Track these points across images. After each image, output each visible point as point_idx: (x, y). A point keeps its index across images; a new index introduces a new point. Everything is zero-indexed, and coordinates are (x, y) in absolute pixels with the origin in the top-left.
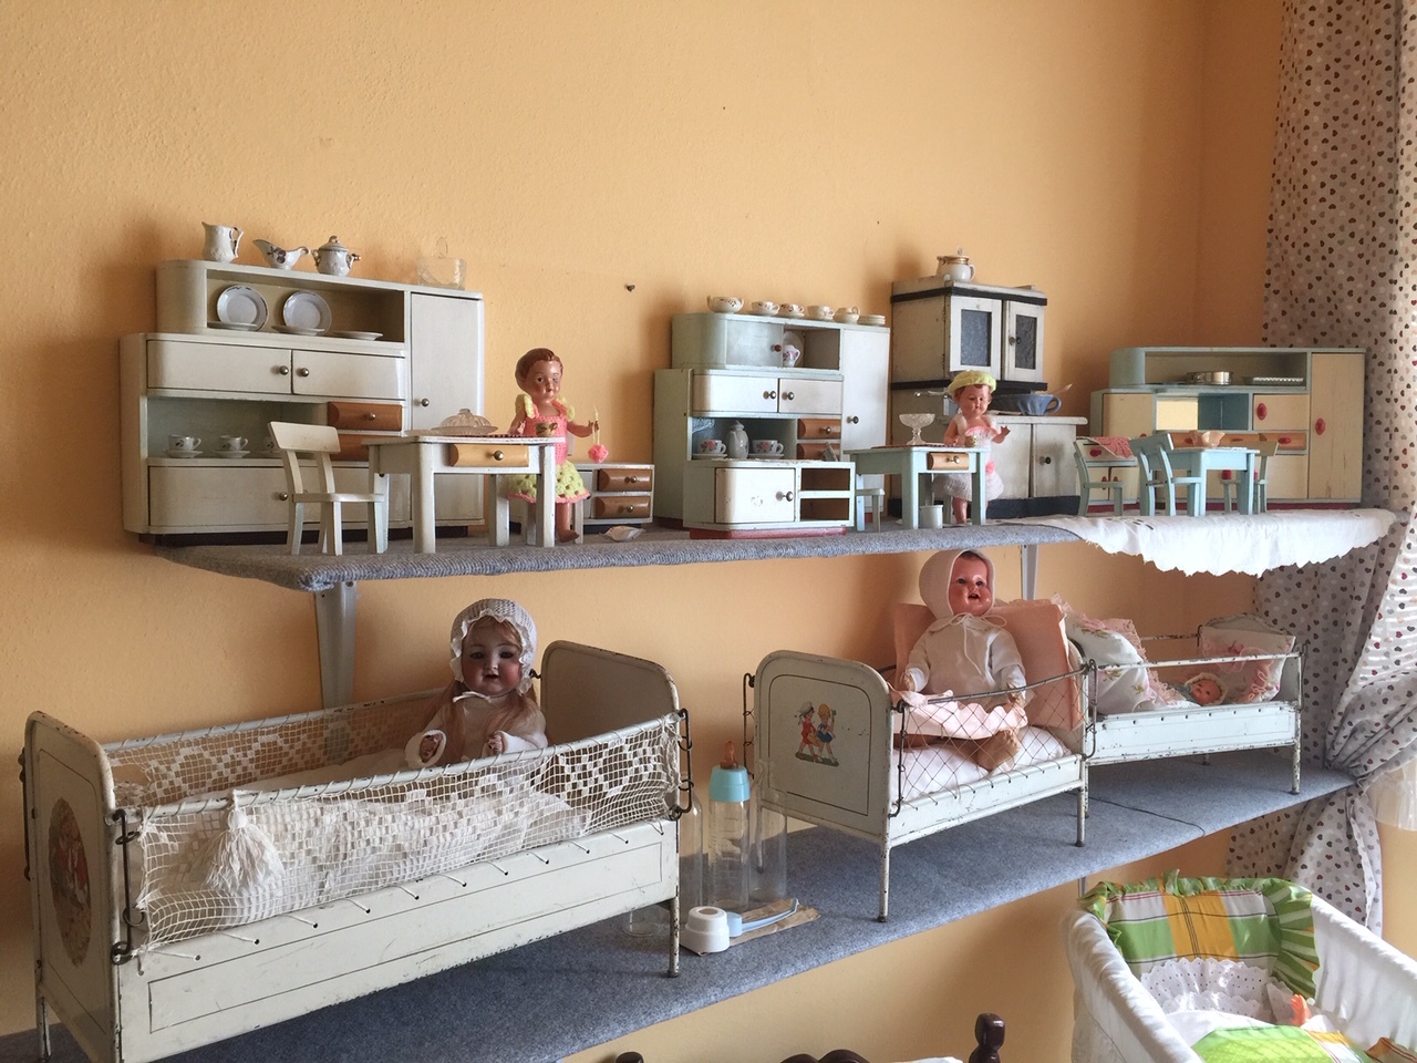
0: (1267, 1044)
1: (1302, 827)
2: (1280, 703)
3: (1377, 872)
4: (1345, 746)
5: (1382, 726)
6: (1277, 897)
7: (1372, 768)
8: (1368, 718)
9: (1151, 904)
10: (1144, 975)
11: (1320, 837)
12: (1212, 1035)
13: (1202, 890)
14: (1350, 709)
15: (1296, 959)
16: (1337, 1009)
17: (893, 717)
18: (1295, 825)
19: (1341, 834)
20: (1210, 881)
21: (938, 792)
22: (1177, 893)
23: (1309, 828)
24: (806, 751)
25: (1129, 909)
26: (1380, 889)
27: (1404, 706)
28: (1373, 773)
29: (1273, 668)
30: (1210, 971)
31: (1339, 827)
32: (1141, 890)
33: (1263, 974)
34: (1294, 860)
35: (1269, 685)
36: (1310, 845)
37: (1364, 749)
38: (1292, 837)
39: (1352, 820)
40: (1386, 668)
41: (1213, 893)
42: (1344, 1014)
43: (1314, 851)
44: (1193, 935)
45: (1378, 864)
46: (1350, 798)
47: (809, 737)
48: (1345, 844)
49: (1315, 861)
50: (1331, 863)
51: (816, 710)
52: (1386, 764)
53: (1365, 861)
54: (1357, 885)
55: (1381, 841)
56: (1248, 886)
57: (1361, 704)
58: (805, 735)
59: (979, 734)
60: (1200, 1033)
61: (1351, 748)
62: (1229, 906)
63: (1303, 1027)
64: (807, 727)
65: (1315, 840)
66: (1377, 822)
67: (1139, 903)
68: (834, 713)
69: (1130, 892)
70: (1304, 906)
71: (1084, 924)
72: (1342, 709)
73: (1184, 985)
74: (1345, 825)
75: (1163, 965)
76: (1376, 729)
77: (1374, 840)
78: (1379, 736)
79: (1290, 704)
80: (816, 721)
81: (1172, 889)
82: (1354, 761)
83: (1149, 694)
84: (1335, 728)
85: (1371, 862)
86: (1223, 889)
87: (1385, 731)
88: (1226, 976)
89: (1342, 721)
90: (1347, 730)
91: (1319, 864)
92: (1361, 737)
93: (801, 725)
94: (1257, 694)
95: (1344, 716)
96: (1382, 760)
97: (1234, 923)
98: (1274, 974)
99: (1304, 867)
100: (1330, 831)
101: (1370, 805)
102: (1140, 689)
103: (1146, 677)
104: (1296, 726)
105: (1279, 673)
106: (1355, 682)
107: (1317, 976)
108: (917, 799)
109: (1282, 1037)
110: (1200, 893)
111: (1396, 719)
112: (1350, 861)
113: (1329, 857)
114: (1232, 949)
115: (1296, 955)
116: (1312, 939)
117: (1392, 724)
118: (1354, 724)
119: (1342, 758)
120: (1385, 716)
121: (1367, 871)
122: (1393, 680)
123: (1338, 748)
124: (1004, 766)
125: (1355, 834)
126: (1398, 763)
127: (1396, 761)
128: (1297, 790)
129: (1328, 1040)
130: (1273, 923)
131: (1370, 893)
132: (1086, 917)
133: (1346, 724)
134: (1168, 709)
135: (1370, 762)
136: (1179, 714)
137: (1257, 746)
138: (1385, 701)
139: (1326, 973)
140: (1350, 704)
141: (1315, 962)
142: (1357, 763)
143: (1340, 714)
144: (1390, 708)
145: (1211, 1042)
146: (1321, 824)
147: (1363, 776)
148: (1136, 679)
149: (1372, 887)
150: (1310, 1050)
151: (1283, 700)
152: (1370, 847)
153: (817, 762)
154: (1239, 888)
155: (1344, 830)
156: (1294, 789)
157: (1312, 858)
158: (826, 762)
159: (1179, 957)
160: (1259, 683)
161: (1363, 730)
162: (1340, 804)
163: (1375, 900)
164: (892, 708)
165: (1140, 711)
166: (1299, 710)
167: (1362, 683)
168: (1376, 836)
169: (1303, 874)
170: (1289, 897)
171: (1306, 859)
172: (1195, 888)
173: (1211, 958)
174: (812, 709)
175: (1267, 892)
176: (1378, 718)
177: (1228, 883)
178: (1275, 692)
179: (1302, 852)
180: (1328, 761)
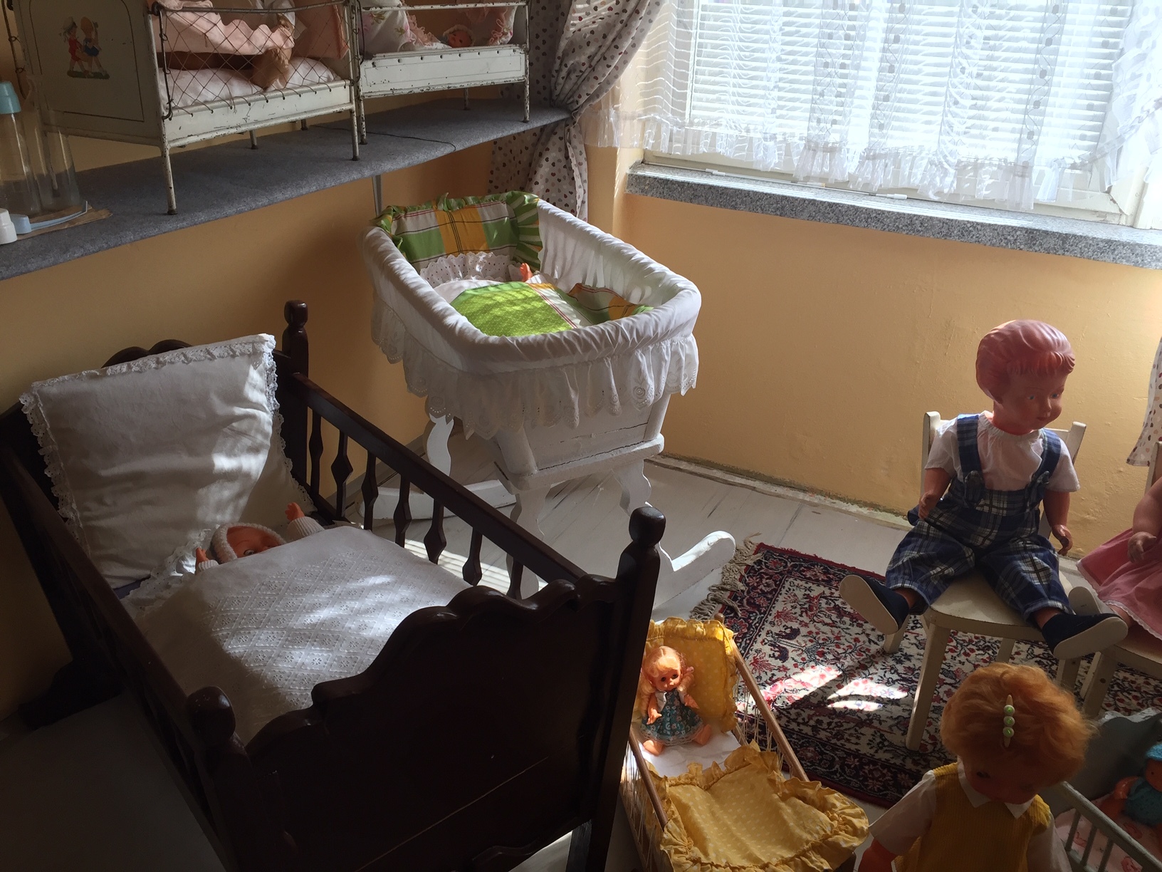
0: (499, 294)
1: (537, 154)
2: (514, 47)
3: (585, 181)
4: (564, 86)
5: (587, 65)
6: (516, 204)
7: (582, 101)
8: (577, 59)
9: (426, 218)
10: (422, 270)
11: (547, 160)
12: (463, 294)
13: (464, 205)
14: (565, 54)
15: (527, 245)
16: (553, 274)
17: (151, 22)
18: (532, 155)
19: (561, 156)
20: (470, 198)
21: (212, 102)
22: (446, 209)
23: (541, 155)
24: (77, 68)
25: (410, 224)
26: (586, 194)
27: (600, 47)
28: (582, 106)
29: (507, 16)
30: (470, 261)
31: (560, 150)
32: (419, 209)
33: (506, 259)
34: (531, 180)
35: (505, 31)
36: (541, 166)
37: (576, 87)
38: (530, 165)
39: (568, 144)
40: (588, 14)
41: (473, 206)
42: (556, 276)
43: (544, 170)
44: (457, 238)
45: (585, 176)
46: (567, 128)
47: (77, 54)
48: (564, 163)
49: (544, 178)
50: (554, 179)
51: (78, 24)
52: (591, 98)
53: (576, 173)
54: (571, 193)
55: (587, 159)
56: (497, 198)
57: (573, 48)
58: (72, 51)
59: (246, 50)
60: (455, 295)
61: (568, 87)
62: (483, 215)
63: (527, 282)
64: (73, 44)
65: (544, 162)
66: (585, 145)
67: (418, 218)
68: (96, 25)
69: (411, 211)
70: (533, 206)
71: (373, 234)
72: (560, 54)
73: (451, 274)
74: (563, 148)
75: (436, 261)
76: (583, 69)
77: (583, 158)
78: (585, 74)
79: (521, 47)
80: (80, 36)
81: (442, 207)
82: (569, 98)
83: (409, 35)
84: (557, 71)
85: (581, 174)
86: (479, 203)
87: (589, 69)
88: (481, 264)
89: (561, 65)
90: (565, 71)
91: (547, 180)
92: (573, 76)
93: (67, 43)
94: (496, 39)
95: (562, 59)
96: (587, 94)
97: (486, 226)
98: (514, 259)
99: (537, 183)
100: (553, 154)
101: (580, 132)
102: (402, 31)
103: (406, 20)
104: (526, 65)
105: (512, 21)
106: (568, 30)
107: (541, 255)
108: (192, 106)
109: (509, 288)
110: (462, 207)
111: (596, 59)
112: (567, 175)
113: (553, 175)
114: (485, 245)
115: (529, 243)
116: (537, 229)
117: (593, 63)
118: (569, 66)
119: (562, 97)
120: (589, 57)
121: (578, 181)
122: (594, 26)
123: (559, 88)
124: (277, 83)
125: (570, 155)
126: (598, 97)
127: (597, 94)
128: (528, 119)
129: (542, 287)
130: (513, 223)
131: (579, 197)
132: (375, 230)
133: (563, 67)
134: (425, 50)
135: (580, 97)
136: (434, 54)
137: (497, 82)
138: (588, 44)
139: (546, 251)
140: (564, 50)
141: (539, 245)
142: (571, 100)
143: (559, 58)
144: (591, 50)
145: (462, 299)
146: (548, 149)
147: (576, 110)
148: (398, 21)
149: (581, 193)
150: (527, 294)
151: (515, 44)
152: (580, 164)
153: (89, 77)
154: (490, 200)
155: (563, 152)
156: (525, 118)
157: (542, 177)
158: (97, 76)
159: (448, 255)
160: (498, 29)
161: (575, 70)
162: (560, 134)
163: (583, 202)
164: (149, 12)
165: (403, 51)
166: (527, 52)
167: (572, 29)
168: (584, 155)
169: (536, 188)
170: (524, 202)
171: (538, 178)
172: (459, 205)
173: (471, 252)
174: (74, 24)
175: (509, 201)
176: (584, 59)
177: (482, 199)
178: (510, 36)
179: (535, 173)
180: (553, 100)
